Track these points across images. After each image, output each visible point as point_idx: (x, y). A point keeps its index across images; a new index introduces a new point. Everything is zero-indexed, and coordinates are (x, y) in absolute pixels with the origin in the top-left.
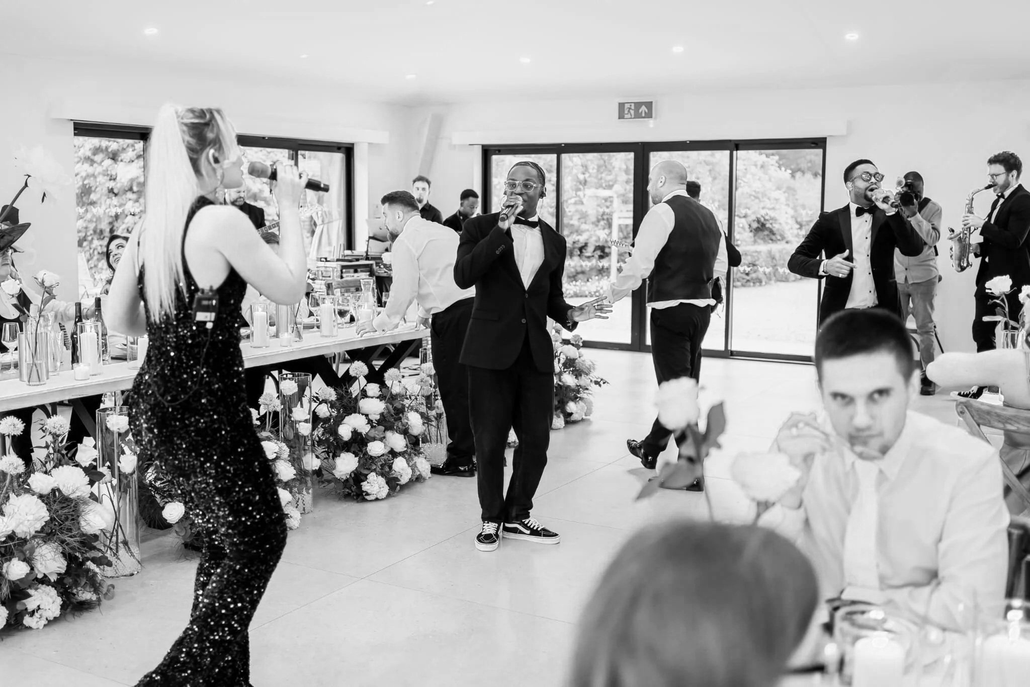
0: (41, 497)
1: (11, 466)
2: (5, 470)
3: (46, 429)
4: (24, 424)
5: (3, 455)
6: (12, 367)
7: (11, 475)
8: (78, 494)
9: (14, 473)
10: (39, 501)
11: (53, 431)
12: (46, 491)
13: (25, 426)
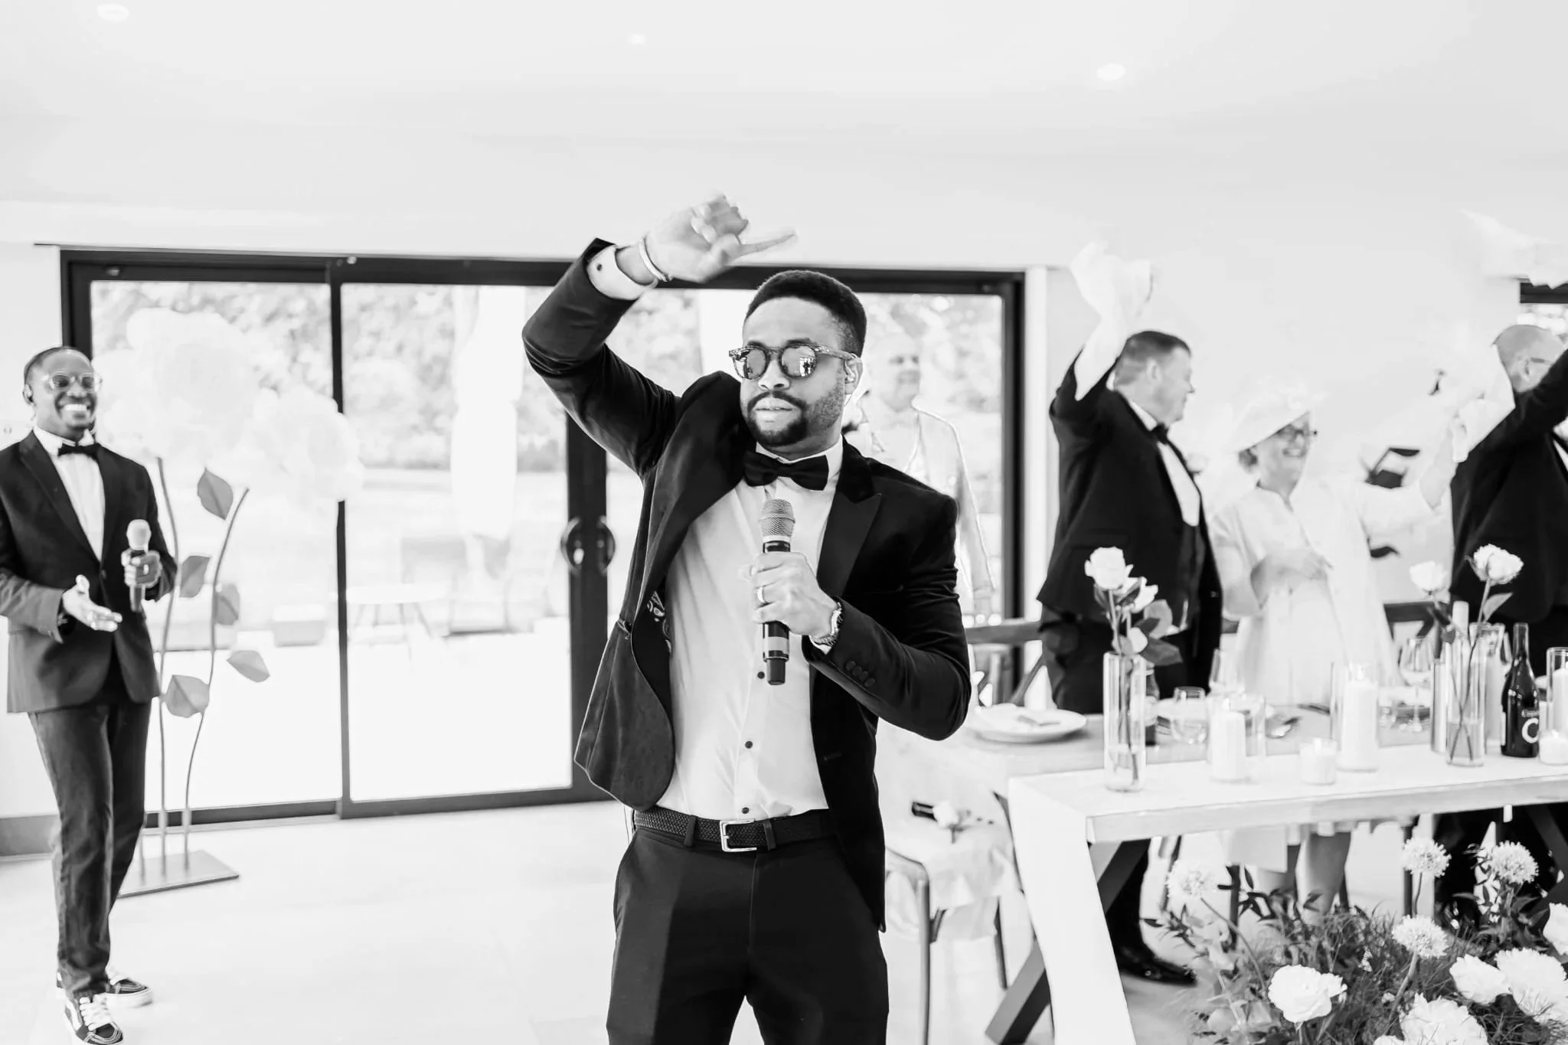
0: (1476, 1010)
1: (1421, 941)
2: (1408, 948)
3: (1489, 867)
4: (1449, 857)
5: (1406, 914)
6: (1416, 718)
7: (1419, 956)
8: (1553, 1015)
9: (1426, 954)
10: (1473, 1020)
11: (1503, 874)
12: (1486, 999)
13: (1450, 861)
